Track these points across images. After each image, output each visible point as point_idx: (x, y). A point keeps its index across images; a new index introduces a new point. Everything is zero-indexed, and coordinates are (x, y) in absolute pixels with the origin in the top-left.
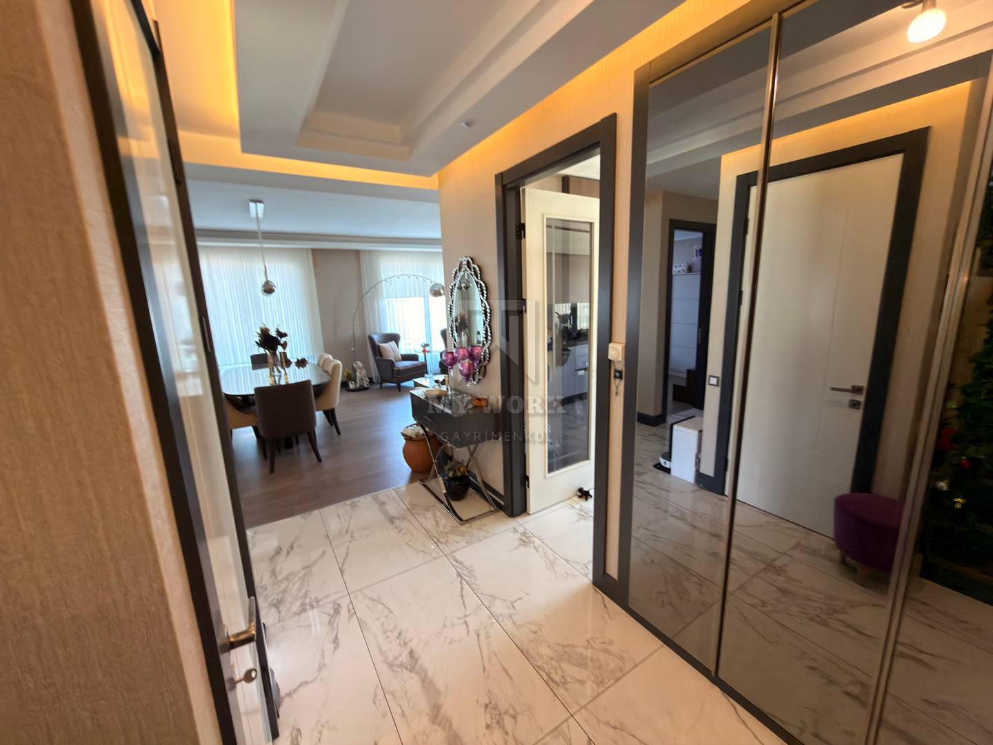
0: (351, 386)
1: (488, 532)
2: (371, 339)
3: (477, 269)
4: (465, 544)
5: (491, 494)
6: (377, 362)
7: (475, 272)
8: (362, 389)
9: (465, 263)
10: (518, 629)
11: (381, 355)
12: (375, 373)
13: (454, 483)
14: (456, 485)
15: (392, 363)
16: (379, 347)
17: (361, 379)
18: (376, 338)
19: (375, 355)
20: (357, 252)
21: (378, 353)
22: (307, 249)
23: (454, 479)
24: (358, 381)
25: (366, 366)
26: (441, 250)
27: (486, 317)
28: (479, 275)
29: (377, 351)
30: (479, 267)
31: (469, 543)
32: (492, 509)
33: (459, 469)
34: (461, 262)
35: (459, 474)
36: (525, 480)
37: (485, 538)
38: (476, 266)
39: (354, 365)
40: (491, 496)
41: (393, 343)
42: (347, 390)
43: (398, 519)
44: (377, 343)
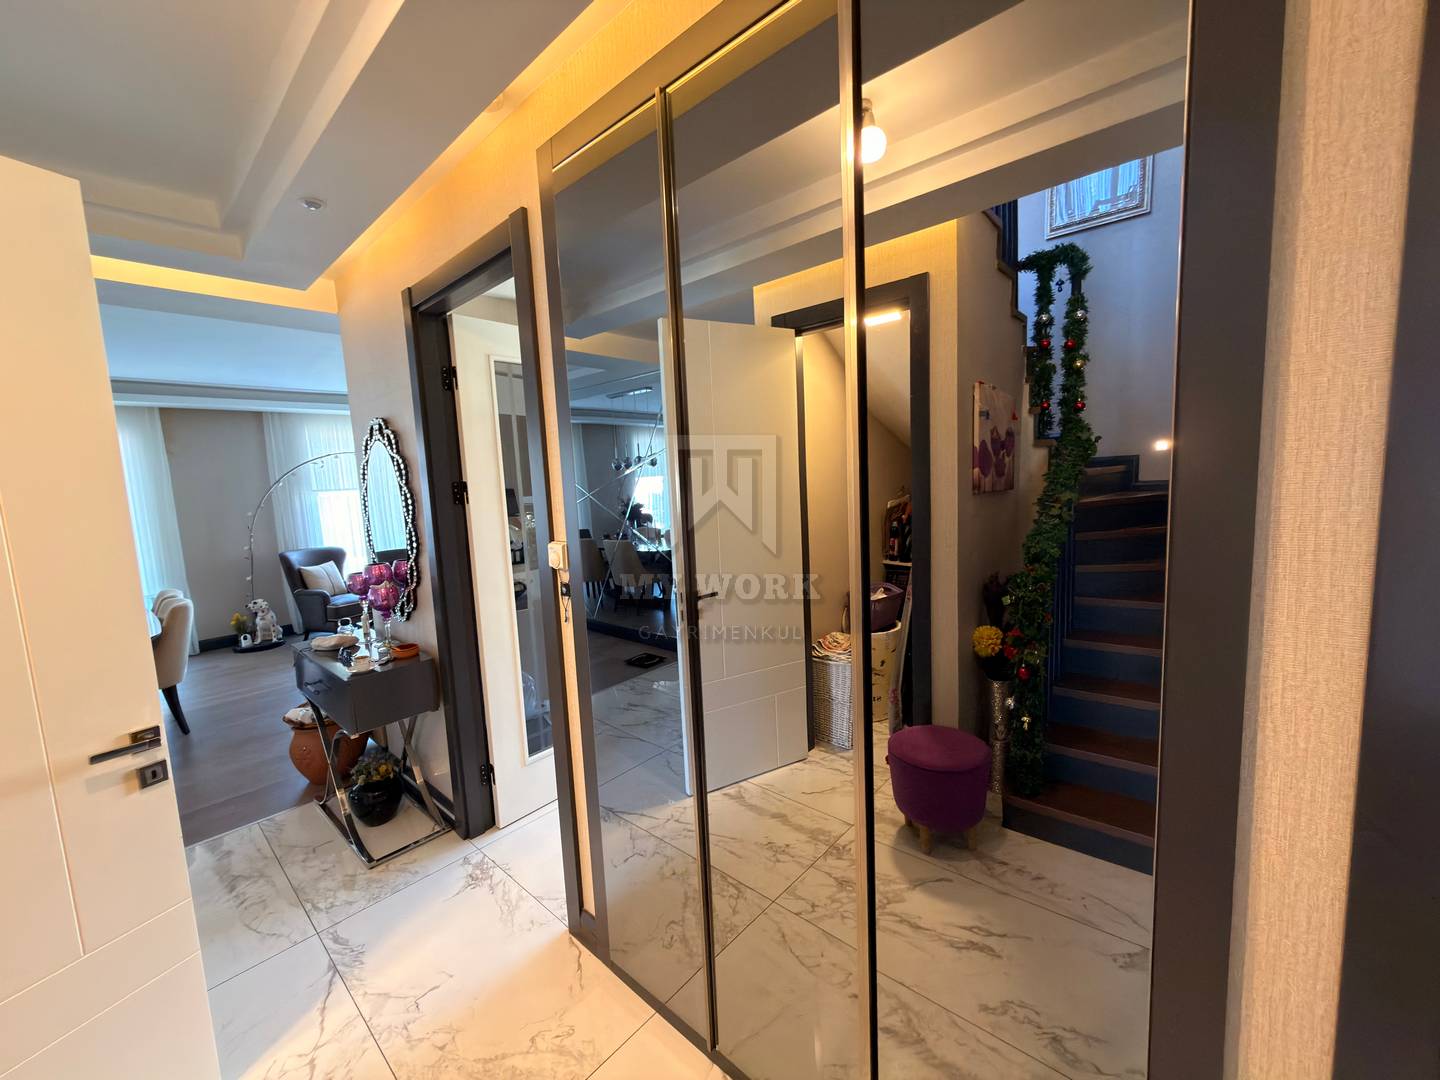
0: (245, 644)
1: (417, 872)
2: (285, 561)
3: (392, 437)
4: (363, 903)
5: (438, 804)
6: (296, 597)
7: (389, 440)
8: (267, 646)
9: (376, 427)
10: (411, 1048)
11: (305, 586)
12: (295, 619)
13: (370, 795)
14: (374, 797)
15: (325, 599)
16: (299, 571)
17: (266, 629)
18: (294, 557)
19: (293, 587)
20: (258, 415)
21: (299, 583)
22: (151, 409)
23: (368, 787)
24: (259, 634)
25: (277, 606)
26: (348, 413)
27: (408, 511)
28: (394, 447)
29: (297, 579)
30: (393, 432)
31: (376, 899)
32: (437, 829)
33: (376, 770)
34: (372, 428)
35: (376, 778)
36: (488, 771)
37: (407, 885)
38: (390, 432)
39: (251, 605)
40: (438, 808)
41: (331, 565)
42: (236, 651)
43: (247, 878)
44: (297, 566)
